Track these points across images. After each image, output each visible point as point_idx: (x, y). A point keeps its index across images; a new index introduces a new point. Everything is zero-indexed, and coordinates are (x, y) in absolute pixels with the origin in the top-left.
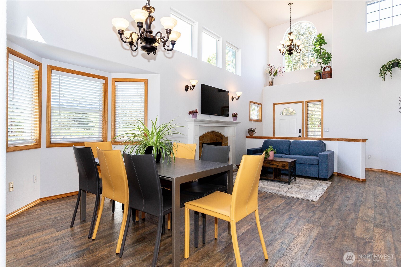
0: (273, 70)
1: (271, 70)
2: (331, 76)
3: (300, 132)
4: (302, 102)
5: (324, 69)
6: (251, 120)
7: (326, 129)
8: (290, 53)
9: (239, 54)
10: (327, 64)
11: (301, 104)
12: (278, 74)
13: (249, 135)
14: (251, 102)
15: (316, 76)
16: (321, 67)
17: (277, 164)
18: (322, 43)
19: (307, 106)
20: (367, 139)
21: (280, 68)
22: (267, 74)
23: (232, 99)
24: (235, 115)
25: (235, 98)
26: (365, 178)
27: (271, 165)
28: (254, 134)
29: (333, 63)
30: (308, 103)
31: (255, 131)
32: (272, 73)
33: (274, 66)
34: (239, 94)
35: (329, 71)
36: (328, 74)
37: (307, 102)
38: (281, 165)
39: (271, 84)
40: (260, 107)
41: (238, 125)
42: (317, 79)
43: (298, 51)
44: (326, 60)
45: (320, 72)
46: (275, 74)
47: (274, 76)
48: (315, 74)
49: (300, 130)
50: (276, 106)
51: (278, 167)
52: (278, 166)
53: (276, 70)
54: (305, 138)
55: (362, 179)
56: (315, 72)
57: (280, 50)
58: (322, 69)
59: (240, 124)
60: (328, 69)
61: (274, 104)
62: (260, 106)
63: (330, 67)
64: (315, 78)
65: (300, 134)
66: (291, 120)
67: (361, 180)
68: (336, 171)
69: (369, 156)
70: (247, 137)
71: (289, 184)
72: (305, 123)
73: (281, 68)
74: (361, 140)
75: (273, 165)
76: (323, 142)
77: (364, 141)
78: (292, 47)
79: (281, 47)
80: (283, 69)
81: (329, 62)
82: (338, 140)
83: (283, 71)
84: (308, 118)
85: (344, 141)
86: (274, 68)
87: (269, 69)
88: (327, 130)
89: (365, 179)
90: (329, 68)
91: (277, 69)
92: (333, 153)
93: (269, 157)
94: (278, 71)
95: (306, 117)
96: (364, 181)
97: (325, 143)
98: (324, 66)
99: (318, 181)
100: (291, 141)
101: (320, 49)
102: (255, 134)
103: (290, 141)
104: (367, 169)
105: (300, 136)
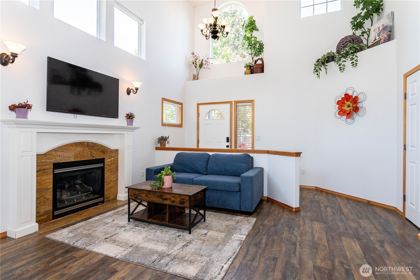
0: (198, 61)
1: (195, 60)
2: (263, 71)
4: (230, 102)
5: (256, 61)
6: (163, 125)
7: (257, 137)
8: (215, 37)
9: (144, 27)
10: (259, 56)
11: (229, 105)
12: (204, 66)
13: (159, 146)
14: (164, 99)
15: (247, 70)
16: (253, 60)
17: (173, 199)
18: (253, 28)
19: (235, 107)
20: (302, 153)
21: (206, 58)
22: (190, 65)
23: (127, 91)
24: (130, 117)
25: (132, 91)
26: (298, 206)
27: (164, 200)
28: (166, 144)
29: (265, 55)
30: (237, 104)
31: (168, 140)
32: (196, 64)
33: (199, 55)
34: (137, 84)
35: (261, 64)
36: (260, 68)
37: (236, 102)
38: (178, 200)
39: (195, 78)
40: (180, 108)
41: (136, 131)
42: (247, 74)
43: (225, 35)
44: (258, 50)
45: (250, 65)
46: (201, 66)
47: (200, 69)
48: (245, 67)
50: (200, 106)
51: (174, 204)
52: (173, 202)
53: (201, 60)
54: (233, 150)
55: (295, 208)
56: (245, 65)
57: (202, 31)
58: (253, 62)
59: (139, 130)
60: (259, 62)
61: (198, 105)
62: (180, 106)
63: (262, 59)
64: (245, 72)
66: (206, 125)
67: (294, 210)
68: (266, 194)
69: (303, 170)
70: (157, 149)
71: (190, 233)
72: (234, 130)
73: (208, 59)
74: (294, 153)
75: (166, 199)
76: (249, 156)
77: (298, 154)
78: (216, 28)
79: (203, 27)
80: (211, 61)
81: (261, 54)
82: (268, 152)
83: (211, 63)
84: (237, 123)
85: (275, 154)
86: (199, 57)
87: (194, 59)
88: (259, 139)
89: (299, 208)
90: (261, 61)
91: (203, 60)
92: (262, 170)
93: (163, 185)
94: (204, 62)
95: (234, 122)
96: (298, 211)
97: (252, 158)
98: (256, 58)
99: (239, 218)
100: (211, 153)
101: (252, 38)
102: (168, 143)
103: (209, 155)
104: (301, 187)
105: (228, 146)
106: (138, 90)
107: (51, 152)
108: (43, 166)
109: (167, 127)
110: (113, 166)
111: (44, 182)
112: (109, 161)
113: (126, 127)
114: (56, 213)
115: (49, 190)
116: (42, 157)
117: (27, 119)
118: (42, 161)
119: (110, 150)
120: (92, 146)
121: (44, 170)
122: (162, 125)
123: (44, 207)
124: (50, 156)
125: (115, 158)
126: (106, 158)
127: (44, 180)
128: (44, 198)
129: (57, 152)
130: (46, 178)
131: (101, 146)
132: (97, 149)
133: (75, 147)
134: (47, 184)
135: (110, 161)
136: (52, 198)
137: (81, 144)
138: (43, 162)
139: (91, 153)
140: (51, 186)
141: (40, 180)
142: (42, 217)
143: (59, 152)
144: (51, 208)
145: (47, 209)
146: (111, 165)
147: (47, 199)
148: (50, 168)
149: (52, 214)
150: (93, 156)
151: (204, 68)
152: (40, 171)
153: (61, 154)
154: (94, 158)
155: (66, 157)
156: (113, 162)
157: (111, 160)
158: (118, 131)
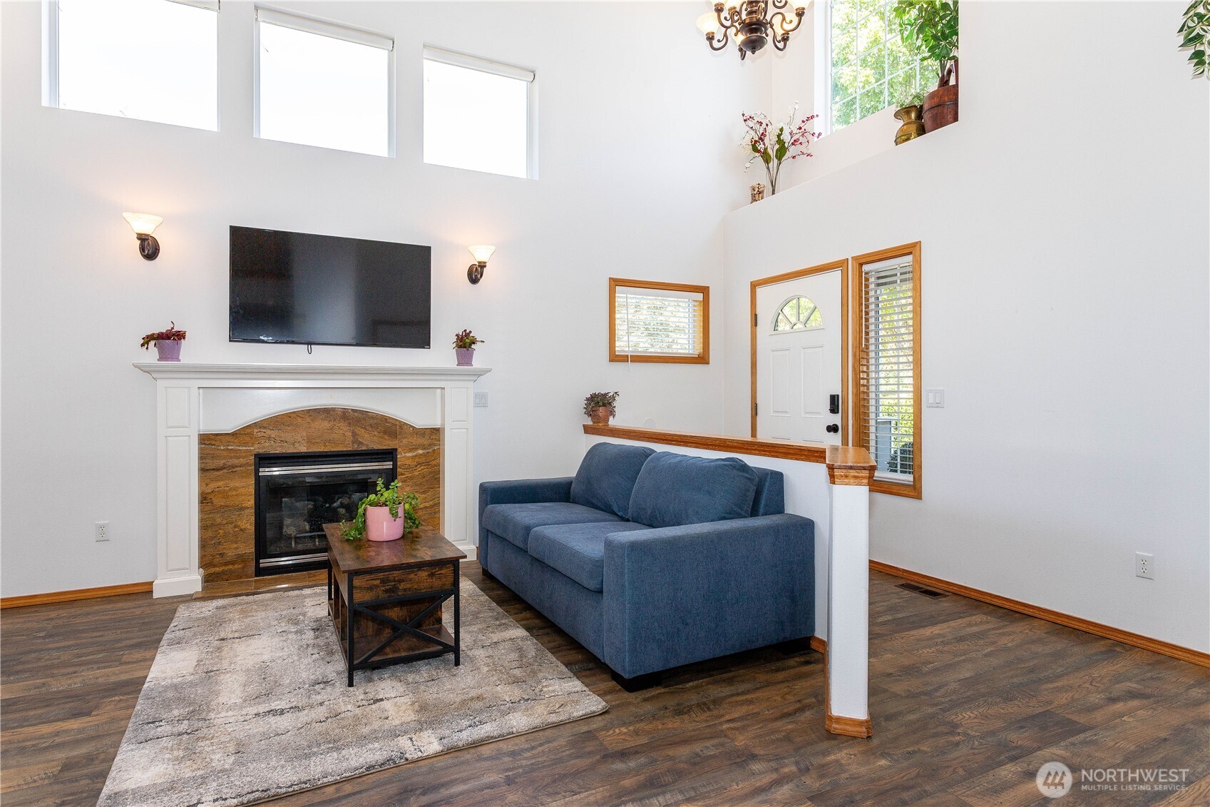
3: (834, 409)
6: (615, 358)
49: (834, 399)
62: (700, 296)
65: (836, 419)
106: (485, 266)
107: (249, 431)
108: (231, 458)
109: (630, 366)
110: (422, 470)
111: (234, 493)
112: (408, 458)
113: (452, 370)
114: (265, 563)
115: (247, 511)
116: (228, 438)
117: (180, 361)
118: (230, 448)
119: (411, 429)
120: (358, 420)
121: (234, 468)
122: (611, 360)
123: (235, 546)
124: (247, 439)
125: (430, 450)
126: (399, 450)
127: (235, 489)
128: (235, 527)
129: (264, 431)
130: (237, 484)
131: (384, 419)
132: (371, 426)
133: (308, 420)
134: (241, 498)
135: (413, 457)
136: (253, 528)
137: (327, 412)
138: (232, 449)
139: (354, 434)
140: (251, 502)
141: (226, 488)
142: (231, 567)
143: (268, 431)
144: (250, 549)
145: (240, 552)
146: (416, 466)
147: (241, 530)
148: (248, 464)
149: (253, 564)
150: (361, 443)
151: (794, 157)
152: (225, 468)
153: (273, 434)
154: (364, 448)
155: (286, 442)
156: (423, 460)
157: (416, 456)
158: (427, 382)
